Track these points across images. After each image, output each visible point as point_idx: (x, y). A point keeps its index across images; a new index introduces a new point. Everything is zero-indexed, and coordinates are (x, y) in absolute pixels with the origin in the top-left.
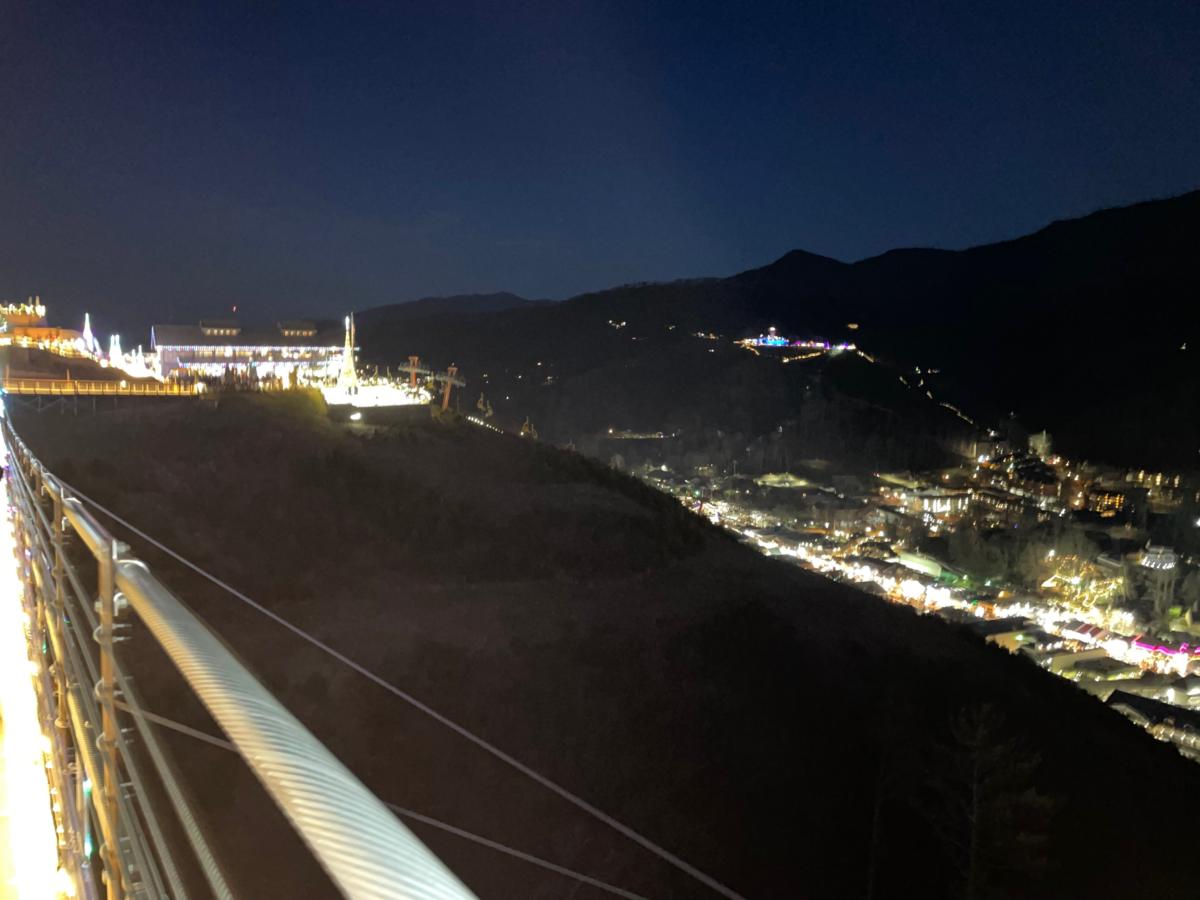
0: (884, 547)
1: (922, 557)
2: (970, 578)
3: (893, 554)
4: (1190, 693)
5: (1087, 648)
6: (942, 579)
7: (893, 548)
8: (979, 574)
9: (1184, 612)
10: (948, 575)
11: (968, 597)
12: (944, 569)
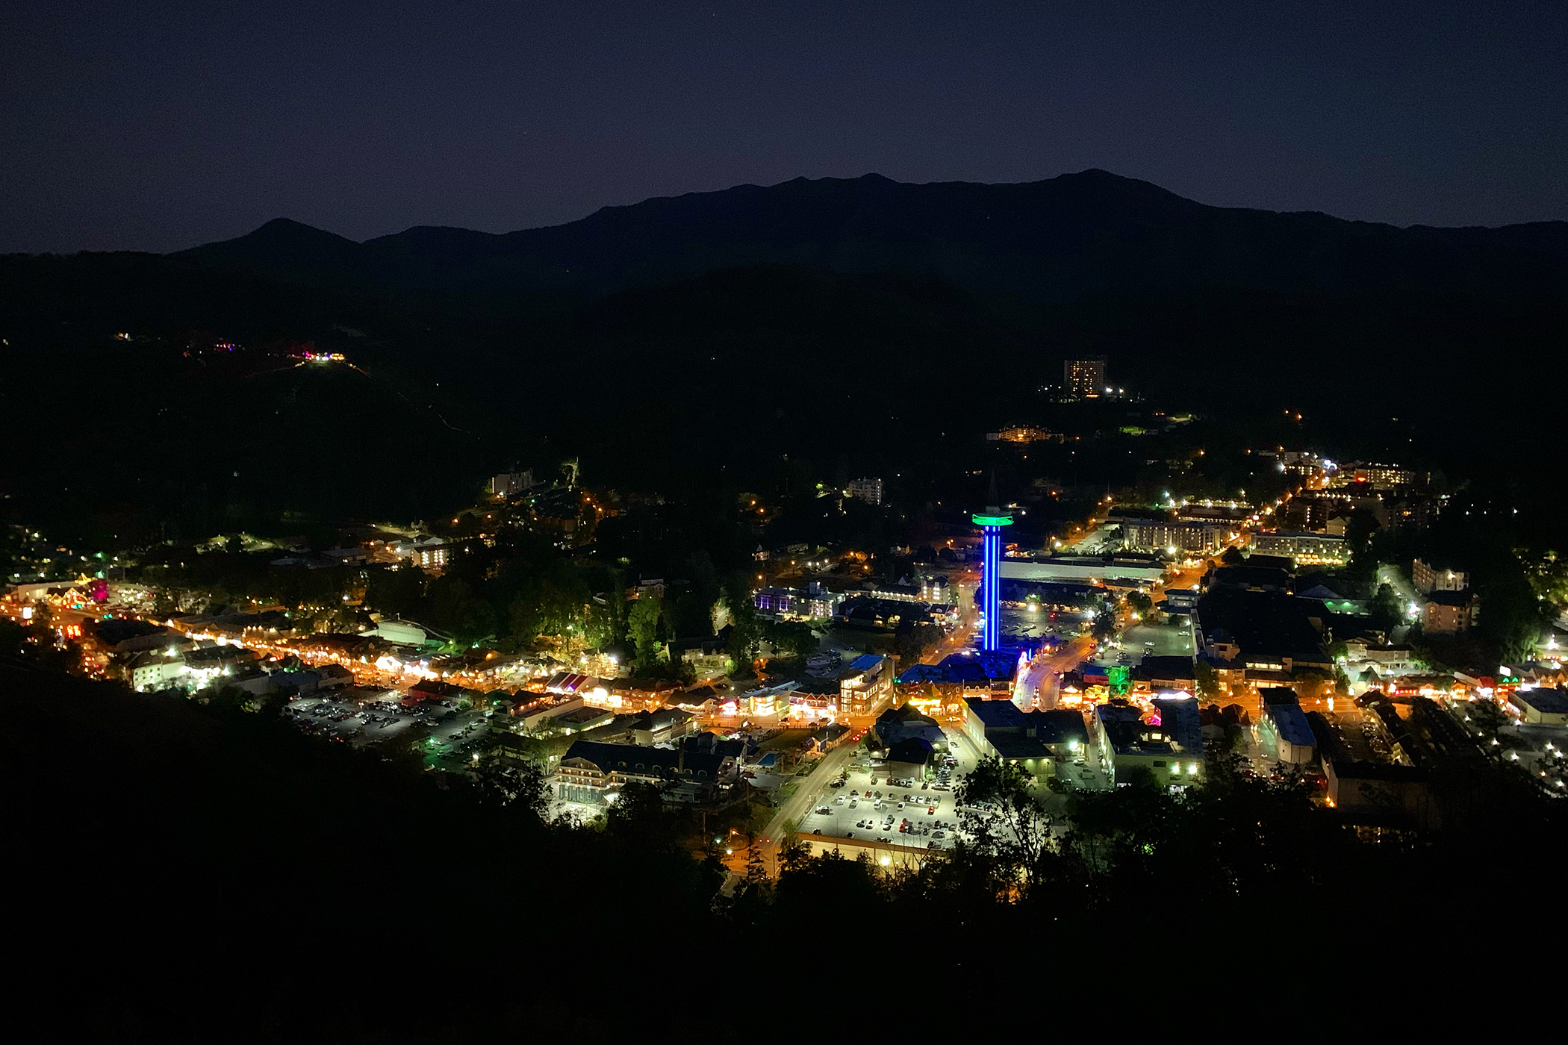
0: (364, 618)
1: (406, 624)
2: (458, 642)
3: (371, 625)
4: (653, 730)
5: (562, 700)
6: (426, 648)
7: (373, 617)
8: (464, 637)
9: (664, 644)
10: (433, 643)
11: (452, 665)
12: (429, 637)
